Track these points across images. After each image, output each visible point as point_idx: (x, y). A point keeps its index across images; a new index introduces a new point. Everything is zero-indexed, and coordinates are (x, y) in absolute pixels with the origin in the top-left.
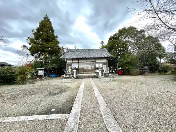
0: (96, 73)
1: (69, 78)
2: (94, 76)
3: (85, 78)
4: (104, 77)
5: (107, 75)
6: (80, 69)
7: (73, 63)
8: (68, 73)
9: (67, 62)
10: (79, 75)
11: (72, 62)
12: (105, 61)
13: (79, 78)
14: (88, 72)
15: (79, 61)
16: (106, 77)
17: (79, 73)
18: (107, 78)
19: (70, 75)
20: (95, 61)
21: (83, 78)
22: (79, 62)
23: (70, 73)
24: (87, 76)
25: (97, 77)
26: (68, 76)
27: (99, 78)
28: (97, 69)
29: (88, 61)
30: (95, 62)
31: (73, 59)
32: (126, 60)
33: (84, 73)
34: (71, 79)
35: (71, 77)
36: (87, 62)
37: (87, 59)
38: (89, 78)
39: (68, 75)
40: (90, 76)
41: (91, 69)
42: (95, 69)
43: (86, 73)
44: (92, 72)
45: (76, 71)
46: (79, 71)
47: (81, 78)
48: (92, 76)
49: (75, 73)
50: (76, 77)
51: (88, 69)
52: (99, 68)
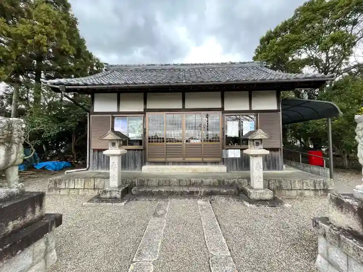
0: (225, 161)
2: (221, 184)
6: (151, 140)
7: (118, 113)
9: (95, 110)
10: (148, 169)
11: (115, 110)
12: (269, 104)
14: (187, 159)
15: (145, 103)
17: (144, 162)
20: (220, 106)
22: (146, 110)
25: (240, 192)
29: (186, 107)
30: (222, 109)
31: (120, 95)
33: (169, 159)
36: (184, 109)
37: (184, 94)
38: (191, 194)
40: (201, 185)
41: (204, 145)
42: (220, 143)
43: (179, 163)
44: (205, 159)
45: (119, 153)
46: (147, 154)
47: (149, 192)
48: (207, 181)
49: (117, 166)
50: (119, 187)
51: (187, 141)
52: (253, 140)
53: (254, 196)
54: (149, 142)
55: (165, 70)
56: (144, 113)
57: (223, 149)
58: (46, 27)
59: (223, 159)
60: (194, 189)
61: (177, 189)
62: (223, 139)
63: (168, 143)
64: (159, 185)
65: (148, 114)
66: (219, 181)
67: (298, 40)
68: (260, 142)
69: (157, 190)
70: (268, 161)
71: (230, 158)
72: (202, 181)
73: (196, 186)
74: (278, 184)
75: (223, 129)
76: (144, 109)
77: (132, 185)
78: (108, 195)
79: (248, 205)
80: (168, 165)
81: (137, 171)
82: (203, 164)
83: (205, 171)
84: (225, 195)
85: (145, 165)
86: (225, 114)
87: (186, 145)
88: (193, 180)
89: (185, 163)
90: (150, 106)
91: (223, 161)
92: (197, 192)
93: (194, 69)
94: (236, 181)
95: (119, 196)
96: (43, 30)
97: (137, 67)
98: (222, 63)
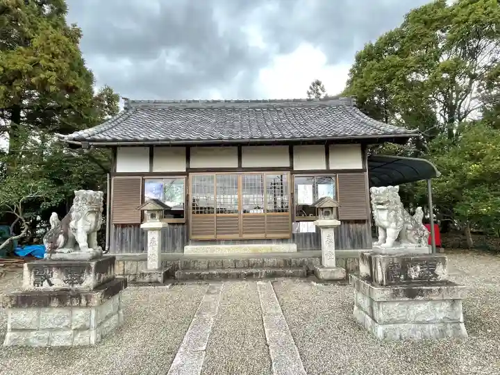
0: (295, 237)
1: (63, 298)
2: (287, 263)
3: (226, 277)
4: (388, 292)
5: (415, 273)
6: (196, 210)
7: (151, 174)
8: (65, 253)
9: (119, 170)
11: (147, 170)
13: (186, 279)
14: (245, 236)
15: (188, 159)
16: (411, 294)
17: (186, 240)
18: (419, 308)
19: (74, 269)
20: (288, 165)
21: (211, 278)
22: (189, 170)
23: (86, 252)
24: (236, 261)
25: (310, 274)
26: (58, 281)
27: (319, 280)
28: (308, 212)
29: (244, 165)
30: (290, 169)
31: (153, 150)
32: (475, 159)
33: (220, 237)
34: (79, 314)
35: (78, 295)
36: (240, 169)
37: (239, 148)
38: (249, 276)
39: (56, 274)
40: (262, 266)
41: (268, 216)
42: (289, 213)
43: (234, 241)
44: (270, 236)
45: (161, 226)
46: (191, 229)
47: (197, 275)
48: (270, 261)
49: (157, 243)
50: (160, 269)
51: (244, 212)
52: (322, 209)
53: (323, 274)
54: (193, 213)
55: (212, 109)
56: (186, 174)
57: (293, 221)
58: (55, 60)
59: (293, 235)
60: (254, 271)
61: (232, 271)
62: (293, 207)
63: (220, 214)
64: (208, 268)
65: (191, 175)
66: (285, 261)
67: (402, 66)
68: (330, 211)
69: (208, 273)
70: (352, 236)
71: (302, 233)
72: (264, 262)
73: (256, 268)
75: (292, 194)
76: (187, 169)
77: (175, 268)
78: (147, 279)
79: (315, 284)
80: (219, 244)
81: (177, 254)
82: (265, 242)
83: (269, 251)
84: (292, 276)
85: (188, 245)
86: (295, 175)
87: (244, 217)
88: (252, 260)
89: (242, 241)
90: (195, 164)
91: (294, 238)
92: (257, 274)
93: (254, 108)
94: (306, 260)
95: (160, 279)
96: (51, 64)
97: (172, 105)
98: (295, 100)
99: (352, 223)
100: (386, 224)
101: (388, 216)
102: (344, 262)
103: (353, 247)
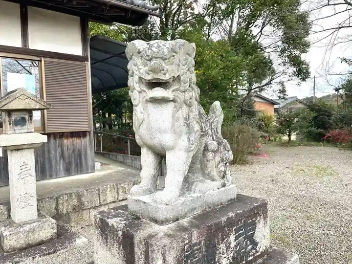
52: (10, 112)
68: (27, 117)
70: (66, 156)
74: (75, 202)
99: (67, 137)
100: (166, 139)
101: (175, 118)
102: (54, 203)
103: (68, 172)
